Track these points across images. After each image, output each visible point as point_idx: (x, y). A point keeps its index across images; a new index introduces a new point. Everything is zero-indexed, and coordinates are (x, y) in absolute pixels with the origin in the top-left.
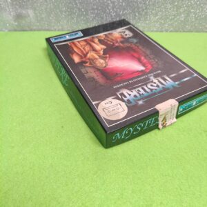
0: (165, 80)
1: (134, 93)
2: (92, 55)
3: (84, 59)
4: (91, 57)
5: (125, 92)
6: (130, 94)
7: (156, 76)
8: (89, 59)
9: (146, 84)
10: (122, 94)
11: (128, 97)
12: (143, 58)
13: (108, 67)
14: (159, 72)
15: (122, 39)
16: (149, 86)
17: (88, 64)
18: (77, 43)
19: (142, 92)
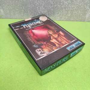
0: (26, 27)
1: (37, 23)
2: (55, 36)
3: (58, 33)
4: (55, 35)
5: (40, 23)
6: (38, 22)
7: (29, 28)
8: (56, 34)
9: (33, 25)
10: (41, 22)
11: (39, 21)
12: (32, 35)
13: (47, 31)
14: (26, 29)
15: (42, 47)
16: (32, 25)
17: (56, 31)
18: (67, 43)
19: (35, 23)
